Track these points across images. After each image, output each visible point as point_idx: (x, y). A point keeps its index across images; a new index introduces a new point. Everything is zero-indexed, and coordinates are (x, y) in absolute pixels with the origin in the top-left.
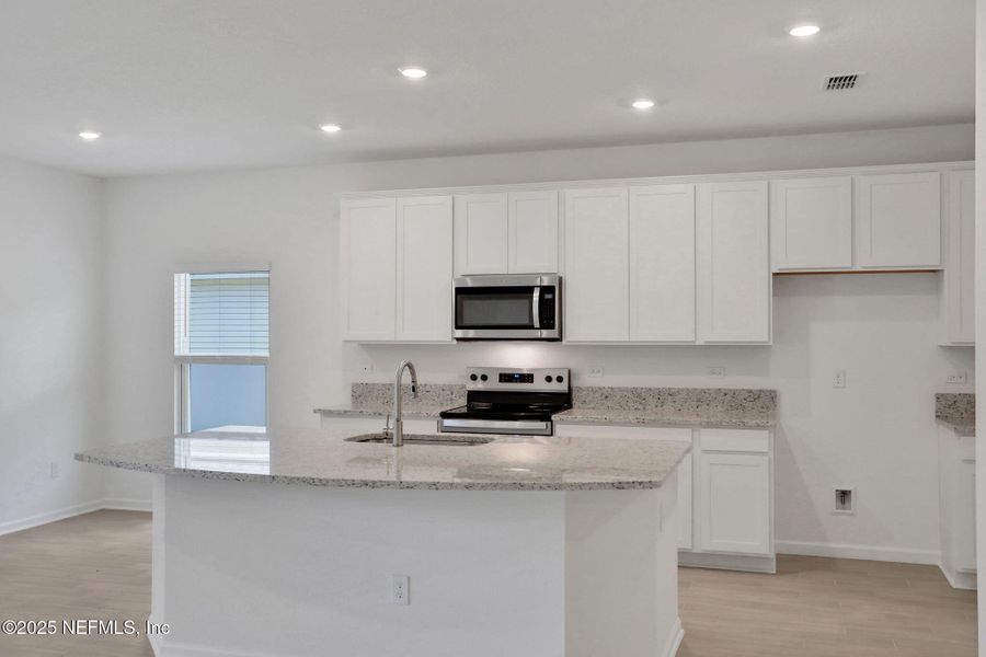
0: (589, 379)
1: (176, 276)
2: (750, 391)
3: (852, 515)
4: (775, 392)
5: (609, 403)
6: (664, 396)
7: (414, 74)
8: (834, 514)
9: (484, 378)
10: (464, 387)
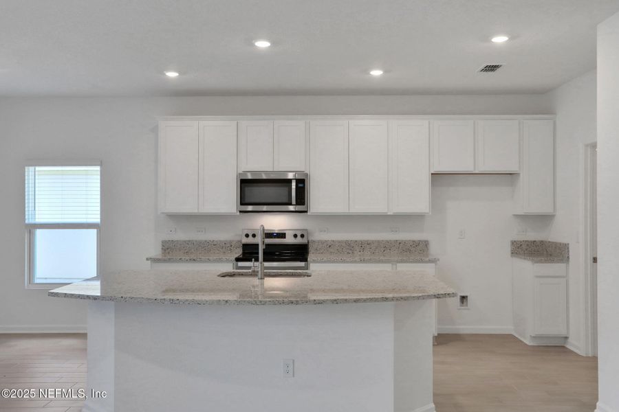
0: (320, 235)
1: (26, 168)
2: (414, 241)
3: (468, 309)
4: (427, 241)
5: (332, 250)
6: (363, 245)
7: (263, 44)
8: (459, 309)
9: (254, 236)
10: (241, 241)
